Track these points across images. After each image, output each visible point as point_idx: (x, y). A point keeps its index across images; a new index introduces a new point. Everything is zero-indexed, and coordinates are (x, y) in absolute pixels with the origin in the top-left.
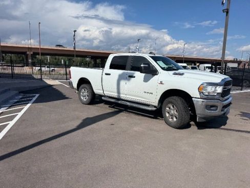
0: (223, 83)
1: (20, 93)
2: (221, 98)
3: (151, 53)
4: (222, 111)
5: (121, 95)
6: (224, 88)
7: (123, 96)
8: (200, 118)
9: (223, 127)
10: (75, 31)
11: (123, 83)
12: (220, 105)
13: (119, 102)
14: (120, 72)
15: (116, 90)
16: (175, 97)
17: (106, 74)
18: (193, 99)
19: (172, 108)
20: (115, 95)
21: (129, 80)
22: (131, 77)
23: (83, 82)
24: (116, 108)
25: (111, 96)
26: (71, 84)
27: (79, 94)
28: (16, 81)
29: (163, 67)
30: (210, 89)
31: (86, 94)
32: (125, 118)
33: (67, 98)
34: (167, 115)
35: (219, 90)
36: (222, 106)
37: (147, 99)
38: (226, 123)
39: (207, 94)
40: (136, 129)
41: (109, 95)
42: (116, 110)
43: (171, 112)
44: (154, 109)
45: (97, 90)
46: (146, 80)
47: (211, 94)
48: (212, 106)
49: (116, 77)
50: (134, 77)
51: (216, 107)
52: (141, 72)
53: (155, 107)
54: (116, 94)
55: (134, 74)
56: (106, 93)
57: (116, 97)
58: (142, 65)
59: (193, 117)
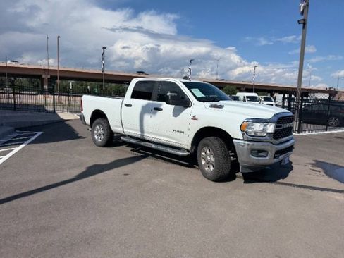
0: (276, 119)
1: (16, 129)
2: (273, 141)
3: (185, 78)
4: (275, 157)
5: (145, 134)
6: (277, 127)
7: (147, 136)
8: (243, 167)
9: (281, 181)
10: (104, 48)
11: (147, 117)
12: (271, 149)
13: (142, 143)
14: (144, 102)
15: (138, 128)
16: (212, 138)
17: (127, 105)
18: (234, 140)
19: (208, 152)
20: (137, 133)
21: (155, 113)
22: (158, 109)
23: (98, 115)
24: (141, 153)
25: (132, 135)
26: (82, 118)
27: (93, 131)
28: (19, 114)
29: (198, 96)
30: (258, 127)
31: (101, 131)
32: (148, 165)
33: (79, 138)
34: (203, 162)
35: (271, 128)
36: (274, 151)
37: (177, 140)
38: (287, 175)
39: (253, 134)
40: (157, 181)
41: (130, 134)
42: (139, 154)
43: (208, 158)
44: (186, 153)
45: (116, 127)
46: (176, 114)
47: (259, 134)
48: (260, 151)
49: (139, 110)
50: (161, 110)
51: (266, 152)
52: (168, 103)
53: (188, 151)
54: (139, 133)
55: (161, 105)
56: (127, 131)
57: (139, 136)
58: (168, 94)
59: (235, 166)
